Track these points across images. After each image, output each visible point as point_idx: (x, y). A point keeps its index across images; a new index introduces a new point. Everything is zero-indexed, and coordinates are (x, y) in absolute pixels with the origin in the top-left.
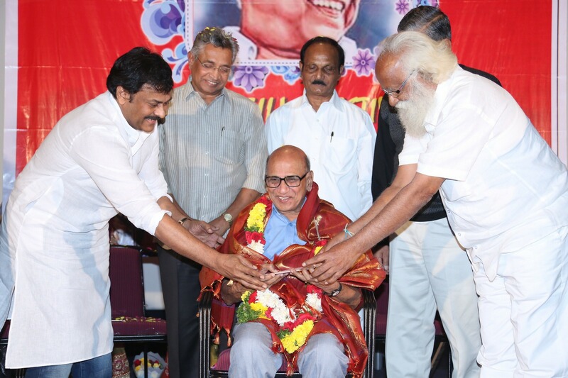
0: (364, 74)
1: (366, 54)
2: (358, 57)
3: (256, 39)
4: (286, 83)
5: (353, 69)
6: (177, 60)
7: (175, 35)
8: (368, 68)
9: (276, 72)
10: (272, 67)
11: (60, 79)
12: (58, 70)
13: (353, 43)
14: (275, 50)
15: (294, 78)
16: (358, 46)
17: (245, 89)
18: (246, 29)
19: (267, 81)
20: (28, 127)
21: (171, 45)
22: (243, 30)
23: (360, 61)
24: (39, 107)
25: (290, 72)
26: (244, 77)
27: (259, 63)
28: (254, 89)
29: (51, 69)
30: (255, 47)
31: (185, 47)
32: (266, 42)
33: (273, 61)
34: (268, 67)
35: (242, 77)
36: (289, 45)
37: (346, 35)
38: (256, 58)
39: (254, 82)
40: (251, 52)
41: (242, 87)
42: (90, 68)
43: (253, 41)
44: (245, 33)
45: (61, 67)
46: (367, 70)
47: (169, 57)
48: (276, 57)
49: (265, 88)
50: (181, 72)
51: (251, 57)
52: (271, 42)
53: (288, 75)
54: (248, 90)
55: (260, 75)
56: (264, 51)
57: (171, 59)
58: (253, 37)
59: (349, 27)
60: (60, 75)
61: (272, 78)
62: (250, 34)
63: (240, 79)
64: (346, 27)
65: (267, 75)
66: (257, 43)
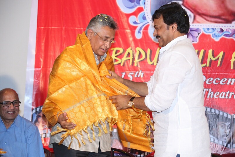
3: (193, 9)
4: (213, 40)
6: (139, 23)
7: (138, 6)
9: (207, 32)
10: (204, 29)
11: (63, 36)
12: (62, 29)
14: (206, 17)
15: (219, 36)
18: (186, 3)
19: (200, 38)
20: (42, 67)
21: (135, 14)
22: (185, 4)
24: (49, 54)
25: (216, 32)
27: (195, 26)
29: (57, 28)
30: (192, 15)
31: (145, 14)
32: (200, 12)
33: (205, 25)
34: (201, 28)
36: (216, 14)
38: (193, 23)
39: (191, 39)
42: (82, 29)
43: (191, 11)
44: (186, 6)
45: (64, 28)
47: (134, 21)
48: (207, 22)
49: (198, 43)
50: (142, 31)
52: (204, 12)
53: (214, 34)
55: (195, 34)
56: (198, 18)
57: (135, 23)
58: (191, 8)
60: (63, 33)
61: (203, 36)
62: (189, 6)
65: (200, 35)
66: (194, 12)
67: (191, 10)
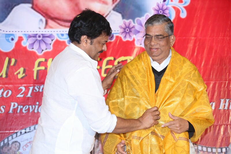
0: (128, 39)
1: (129, 24)
2: (124, 26)
5: (120, 35)
8: (131, 34)
9: (61, 38)
10: (58, 34)
13: (120, 15)
14: (59, 22)
16: (123, 17)
17: (36, 52)
18: (36, 5)
19: (54, 45)
22: (34, 7)
23: (125, 29)
26: (36, 42)
27: (48, 32)
28: (43, 52)
30: (44, 19)
32: (52, 16)
33: (59, 30)
34: (55, 34)
35: (35, 42)
37: (114, 9)
38: (45, 28)
39: (43, 46)
40: (41, 23)
41: (35, 50)
43: (42, 15)
44: (36, 9)
46: (130, 36)
48: (61, 27)
49: (52, 51)
51: (41, 27)
52: (57, 16)
54: (39, 53)
55: (48, 40)
56: (51, 22)
58: (42, 12)
59: (116, 3)
61: (58, 43)
62: (40, 10)
63: (33, 44)
64: (113, 3)
65: (54, 41)
66: (46, 16)
67: (42, 13)
